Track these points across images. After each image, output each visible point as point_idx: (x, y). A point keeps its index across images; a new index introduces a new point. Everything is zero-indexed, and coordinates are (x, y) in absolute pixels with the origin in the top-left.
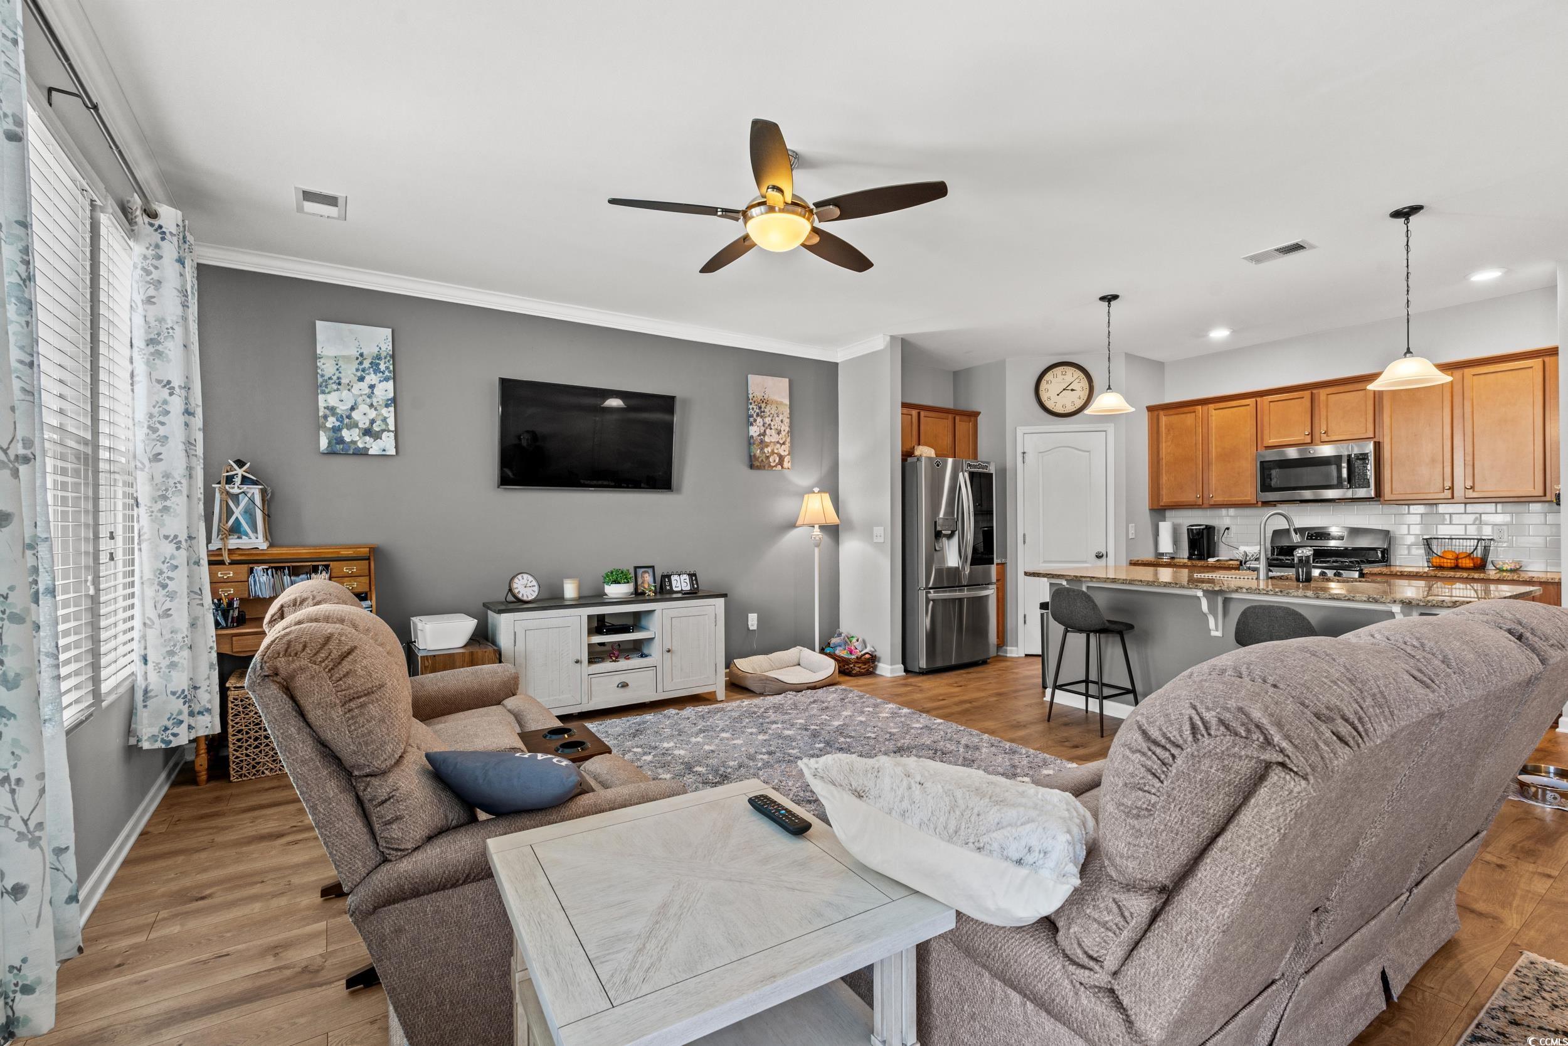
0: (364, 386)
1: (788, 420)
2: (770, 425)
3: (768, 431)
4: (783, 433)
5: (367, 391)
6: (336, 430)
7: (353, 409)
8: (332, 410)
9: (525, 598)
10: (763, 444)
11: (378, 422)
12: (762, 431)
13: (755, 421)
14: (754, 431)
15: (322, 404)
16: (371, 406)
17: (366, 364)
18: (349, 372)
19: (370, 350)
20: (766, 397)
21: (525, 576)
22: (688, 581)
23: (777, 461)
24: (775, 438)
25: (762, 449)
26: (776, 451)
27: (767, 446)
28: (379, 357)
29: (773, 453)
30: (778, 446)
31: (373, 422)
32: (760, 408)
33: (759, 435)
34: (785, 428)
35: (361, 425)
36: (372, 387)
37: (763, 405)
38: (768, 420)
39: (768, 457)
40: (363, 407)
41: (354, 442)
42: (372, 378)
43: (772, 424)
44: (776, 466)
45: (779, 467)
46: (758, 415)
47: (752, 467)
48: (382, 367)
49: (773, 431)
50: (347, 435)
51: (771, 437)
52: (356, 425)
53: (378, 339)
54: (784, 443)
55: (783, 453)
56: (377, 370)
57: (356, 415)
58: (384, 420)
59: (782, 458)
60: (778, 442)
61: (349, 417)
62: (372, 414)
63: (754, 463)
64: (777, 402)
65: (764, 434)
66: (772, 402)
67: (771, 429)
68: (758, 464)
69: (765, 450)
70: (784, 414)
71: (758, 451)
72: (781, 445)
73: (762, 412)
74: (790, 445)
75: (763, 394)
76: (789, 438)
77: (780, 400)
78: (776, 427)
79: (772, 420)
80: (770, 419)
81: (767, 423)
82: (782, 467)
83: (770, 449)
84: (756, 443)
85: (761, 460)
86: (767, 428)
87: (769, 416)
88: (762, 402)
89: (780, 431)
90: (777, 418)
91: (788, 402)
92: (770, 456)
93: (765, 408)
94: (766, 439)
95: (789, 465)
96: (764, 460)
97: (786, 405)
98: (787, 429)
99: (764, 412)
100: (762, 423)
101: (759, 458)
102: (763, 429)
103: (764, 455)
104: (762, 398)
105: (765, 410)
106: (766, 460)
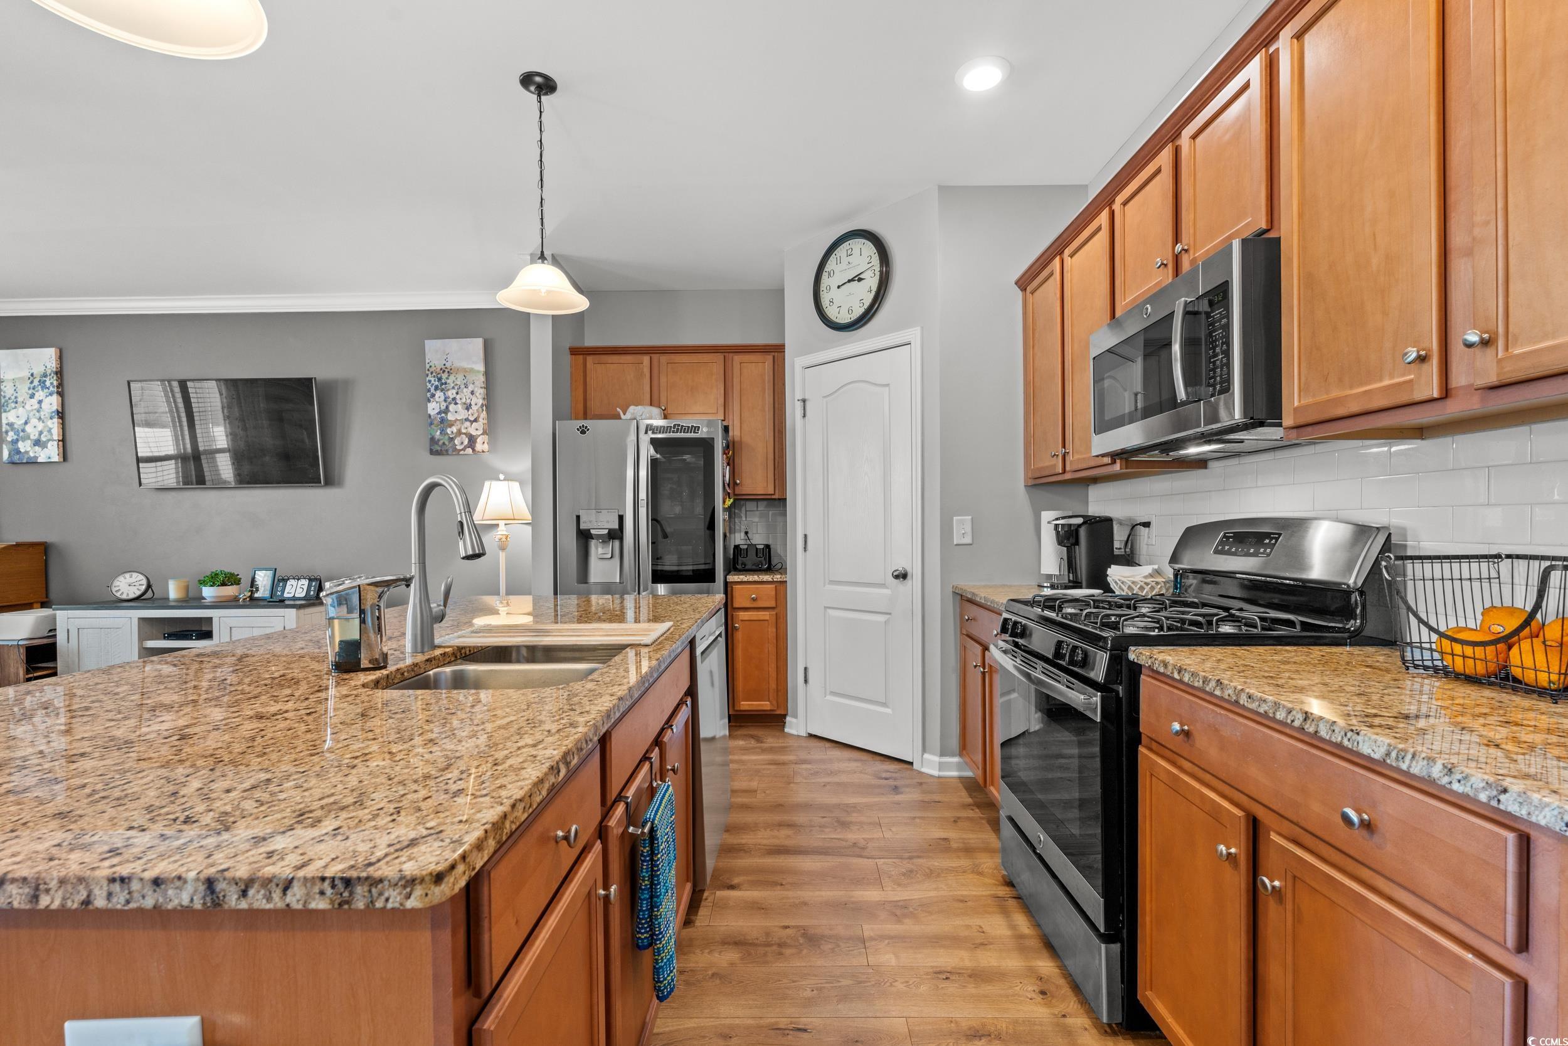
0: (34, 401)
1: (483, 391)
2: (454, 399)
3: (452, 407)
4: (474, 408)
5: (36, 406)
6: (15, 442)
7: (26, 423)
8: (11, 425)
9: (124, 597)
10: (444, 423)
11: (45, 433)
12: (443, 408)
13: (433, 396)
14: (433, 408)
15: (4, 421)
16: (40, 419)
17: (36, 383)
18: (24, 390)
19: (38, 370)
20: (448, 365)
21: (135, 575)
22: (305, 588)
23: (466, 442)
24: (463, 414)
25: (443, 432)
26: (464, 431)
27: (451, 426)
28: (45, 375)
29: (459, 433)
30: (468, 424)
31: (41, 433)
32: (440, 379)
33: (439, 413)
34: (478, 400)
35: (32, 437)
36: (40, 402)
37: (444, 376)
38: (451, 394)
39: (452, 439)
40: (34, 421)
41: (27, 452)
42: (40, 394)
43: (458, 397)
44: (464, 449)
45: (469, 451)
46: (436, 388)
47: (432, 452)
48: (48, 384)
49: (459, 406)
50: (23, 446)
51: (457, 413)
52: (28, 438)
53: (45, 358)
54: (476, 420)
55: (474, 433)
56: (44, 387)
57: (28, 429)
58: (50, 431)
59: (472, 440)
60: (467, 420)
61: (23, 431)
62: (40, 426)
63: (437, 449)
64: (465, 370)
65: (447, 409)
66: (458, 370)
67: (456, 404)
68: (439, 448)
69: (449, 431)
70: (477, 383)
71: (438, 433)
72: (472, 422)
73: (442, 384)
74: (485, 421)
75: (445, 362)
76: (484, 412)
77: (469, 366)
78: (464, 400)
79: (457, 393)
80: (454, 391)
81: (451, 397)
82: (474, 450)
83: (454, 429)
84: (435, 422)
85: (444, 443)
86: (450, 403)
87: (453, 388)
88: (444, 371)
89: (470, 405)
90: (465, 390)
91: (481, 367)
92: (456, 437)
93: (447, 378)
94: (450, 417)
95: (486, 447)
96: (447, 443)
97: (478, 372)
98: (480, 402)
99: (446, 383)
100: (443, 398)
101: (439, 440)
102: (445, 404)
103: (447, 437)
104: (443, 367)
105: (448, 381)
106: (450, 442)
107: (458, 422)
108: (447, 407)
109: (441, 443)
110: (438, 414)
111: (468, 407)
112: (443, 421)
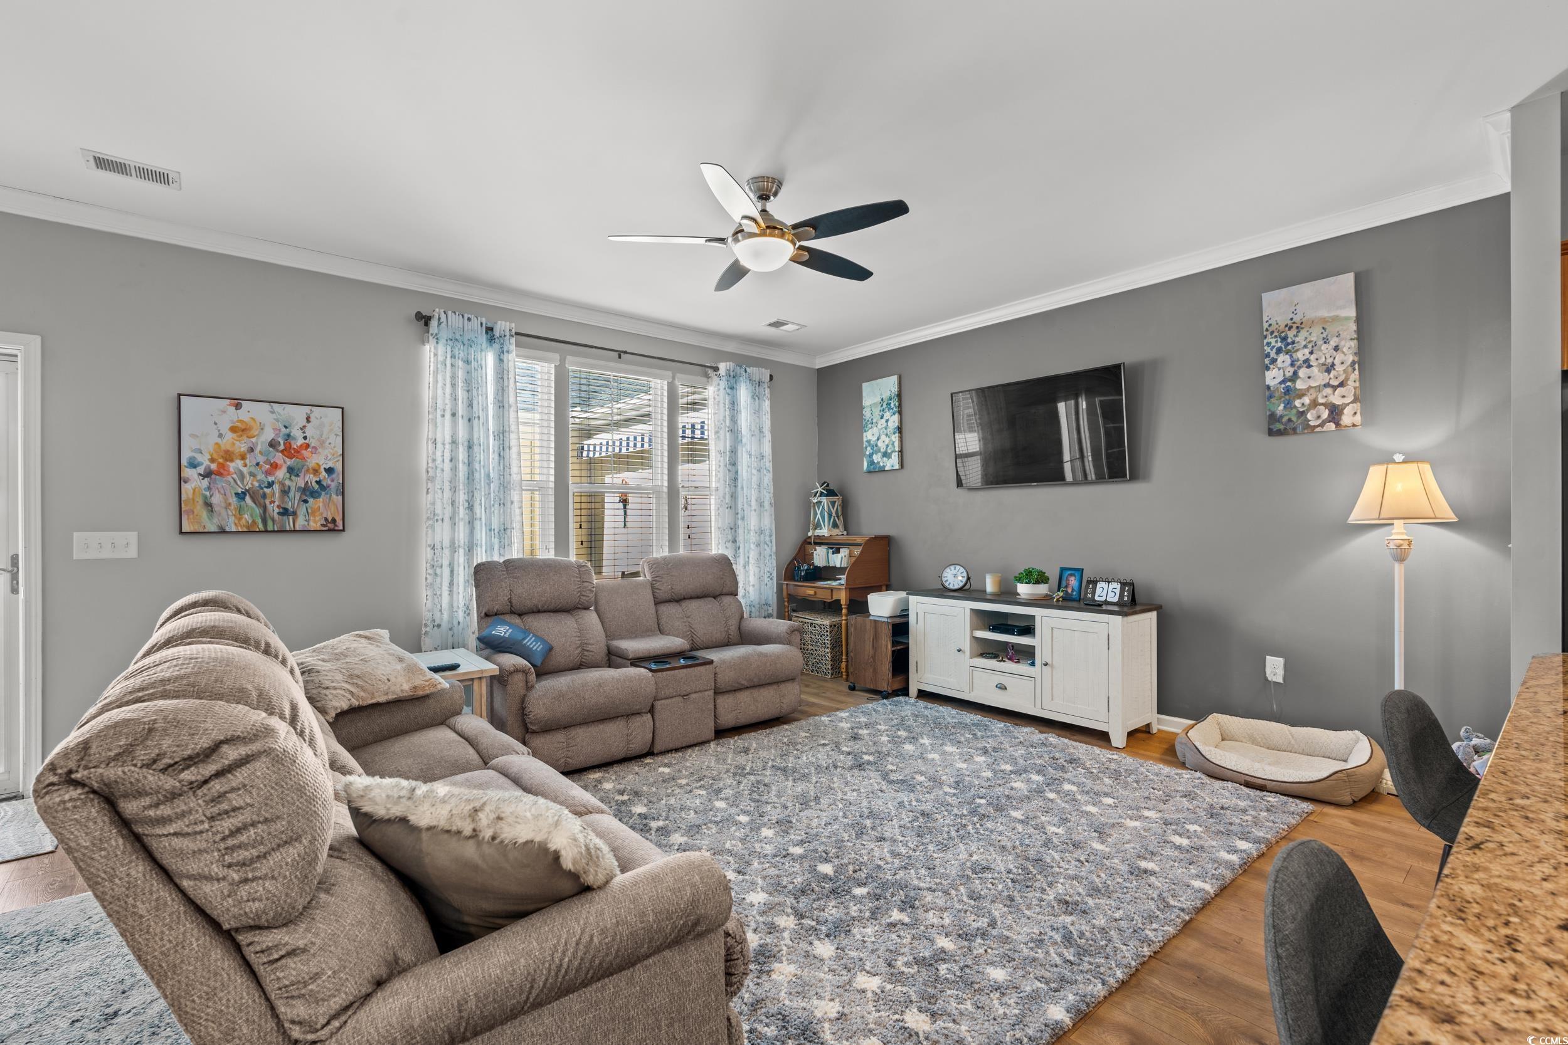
0: (883, 421)
1: (1354, 344)
2: (1307, 361)
3: (1302, 373)
4: (1339, 368)
5: (885, 424)
6: (871, 455)
7: (878, 439)
8: (869, 441)
9: (951, 587)
10: (1290, 393)
11: (890, 446)
12: (1289, 374)
13: (1274, 361)
14: (1273, 377)
15: (865, 439)
16: (887, 435)
17: (885, 406)
18: (877, 412)
19: (886, 395)
20: (1297, 319)
21: (958, 567)
22: (1118, 591)
23: (1325, 414)
24: (1320, 378)
25: (1289, 405)
26: (1321, 401)
27: (1301, 395)
28: (890, 399)
29: (1314, 404)
30: (1329, 390)
31: (887, 446)
32: (1284, 339)
33: (1283, 382)
34: (1346, 357)
35: (882, 450)
36: (887, 421)
37: (1291, 333)
38: (1301, 355)
39: (1302, 414)
40: (883, 437)
41: (878, 463)
42: (887, 415)
43: (1312, 357)
44: (1322, 425)
45: (1331, 426)
46: (1279, 351)
47: (1271, 433)
48: (892, 405)
49: (1315, 370)
50: (877, 458)
51: (1310, 379)
52: (880, 451)
53: (890, 384)
54: (1342, 385)
55: (1338, 402)
56: (890, 409)
57: (880, 444)
58: (893, 444)
59: (1335, 413)
60: (1327, 385)
61: (876, 445)
62: (887, 440)
63: (1277, 428)
64: (1324, 320)
65: (1295, 377)
66: (1312, 323)
67: (1309, 366)
68: (1282, 427)
69: (1298, 403)
70: (1343, 334)
71: (1281, 407)
72: (1335, 388)
73: (1288, 344)
74: (1357, 384)
75: (1291, 316)
76: (1357, 372)
77: (1332, 314)
78: (1322, 360)
79: (1311, 353)
80: (1307, 351)
81: (1302, 358)
82: (1338, 424)
83: (1307, 400)
84: (1277, 394)
85: (1290, 420)
86: (1300, 367)
87: (1305, 347)
88: (1290, 328)
89: (1333, 365)
90: (1324, 347)
91: (1352, 312)
92: (1308, 410)
93: (1296, 336)
94: (1300, 385)
95: (1358, 419)
96: (1294, 419)
97: (1347, 319)
98: (1350, 358)
99: (1293, 343)
100: (1288, 361)
101: (1282, 417)
102: (1292, 370)
103: (1294, 411)
104: (1290, 323)
105: (1297, 339)
106: (1299, 418)
107: (1312, 391)
108: (1295, 373)
109: (1285, 420)
110: (1280, 383)
111: (1329, 368)
112: (1288, 391)
